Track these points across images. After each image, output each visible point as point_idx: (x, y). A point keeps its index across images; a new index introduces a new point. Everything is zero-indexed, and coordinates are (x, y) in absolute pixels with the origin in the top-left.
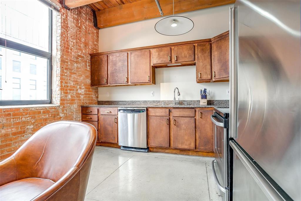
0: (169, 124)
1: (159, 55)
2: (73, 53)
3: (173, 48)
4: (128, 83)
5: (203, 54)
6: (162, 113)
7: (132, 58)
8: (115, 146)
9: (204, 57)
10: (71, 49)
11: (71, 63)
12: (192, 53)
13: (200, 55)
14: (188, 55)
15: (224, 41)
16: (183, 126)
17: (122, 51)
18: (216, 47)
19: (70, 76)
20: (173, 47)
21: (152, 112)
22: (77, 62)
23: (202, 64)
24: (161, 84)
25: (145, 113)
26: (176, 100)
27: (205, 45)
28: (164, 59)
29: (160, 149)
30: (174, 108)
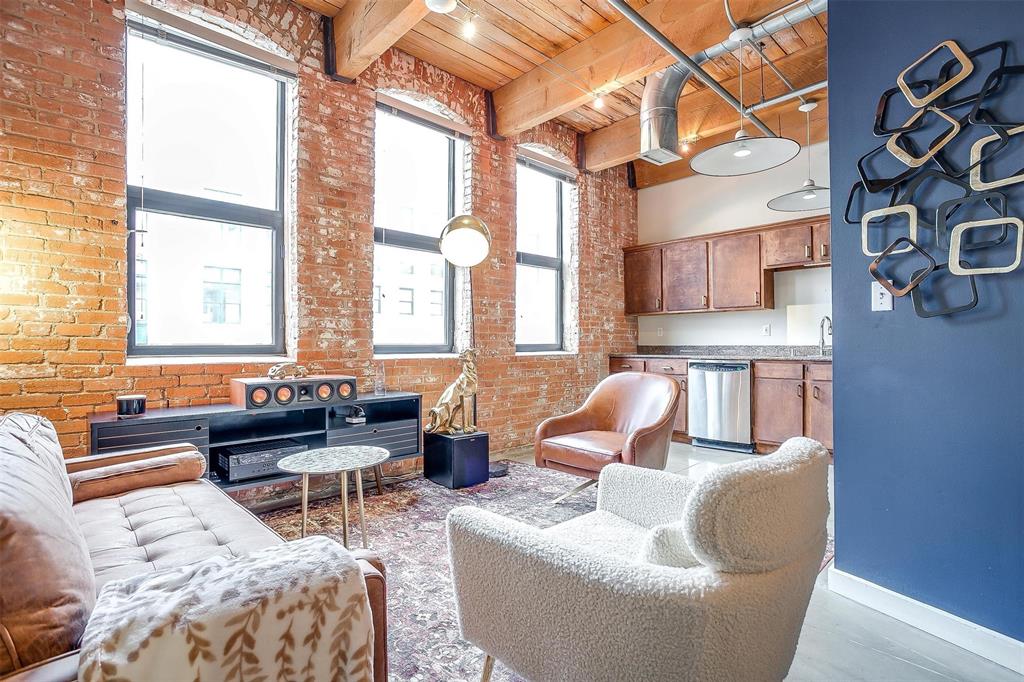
0: (804, 397)
1: (782, 245)
2: (596, 254)
4: (708, 307)
6: (786, 373)
7: (718, 254)
8: (681, 439)
10: (593, 247)
11: (593, 274)
17: (693, 239)
19: (593, 298)
20: (818, 226)
21: (763, 370)
22: (602, 270)
24: (788, 307)
25: (748, 371)
28: (794, 254)
30: (815, 362)
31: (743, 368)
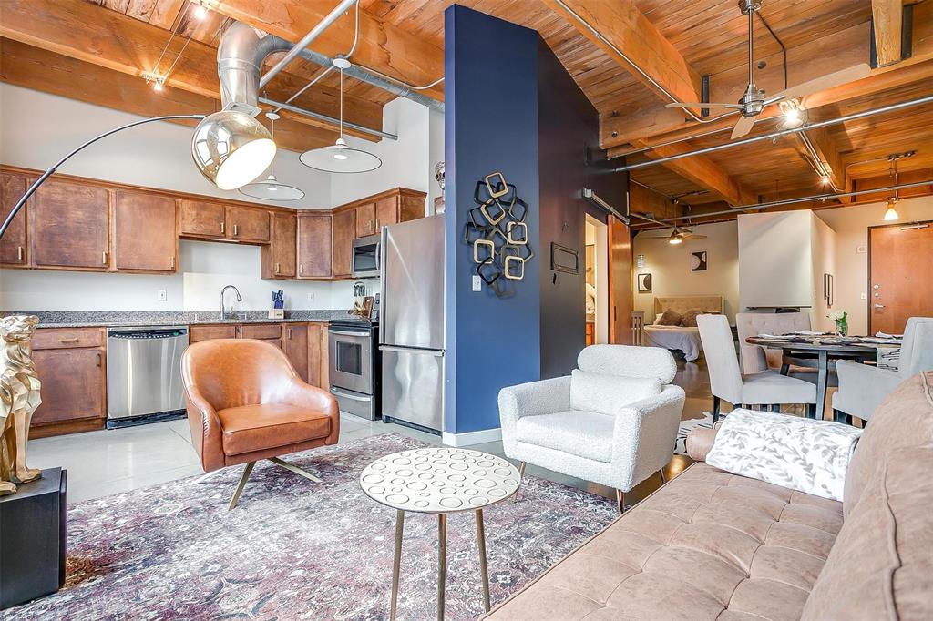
3: (228, 208)
4: (109, 266)
5: (283, 233)
9: (285, 237)
12: (265, 227)
13: (278, 232)
14: (258, 229)
15: (319, 221)
18: (304, 225)
20: (230, 207)
21: (199, 334)
23: (282, 248)
25: (187, 336)
26: (225, 309)
27: (287, 218)
28: (211, 228)
30: (244, 324)
31: (180, 334)
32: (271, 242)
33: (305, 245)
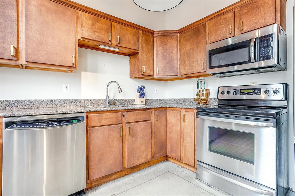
1: (93, 26)
3: (113, 23)
4: (18, 59)
5: (147, 46)
6: (111, 120)
9: (148, 49)
12: (136, 40)
13: (144, 45)
14: (132, 41)
15: (170, 38)
16: (140, 135)
18: (160, 41)
21: (95, 120)
23: (146, 56)
25: (84, 123)
26: (109, 98)
27: (149, 36)
28: (102, 36)
29: (109, 178)
30: (128, 110)
31: (79, 121)
32: (140, 51)
33: (160, 55)
